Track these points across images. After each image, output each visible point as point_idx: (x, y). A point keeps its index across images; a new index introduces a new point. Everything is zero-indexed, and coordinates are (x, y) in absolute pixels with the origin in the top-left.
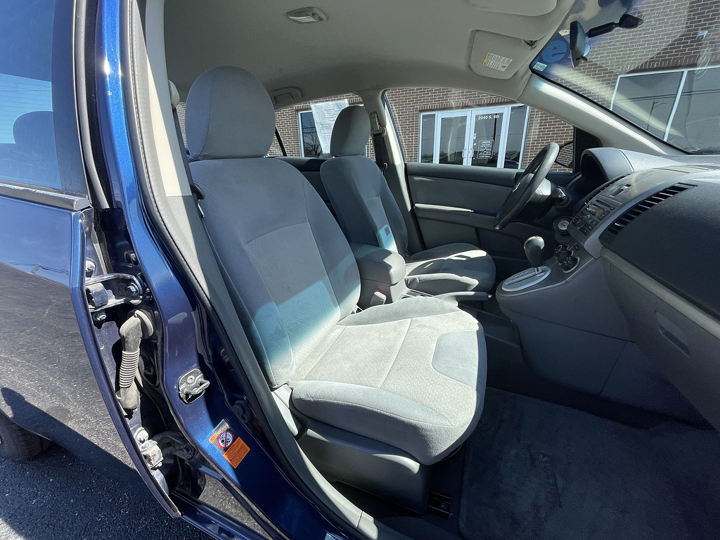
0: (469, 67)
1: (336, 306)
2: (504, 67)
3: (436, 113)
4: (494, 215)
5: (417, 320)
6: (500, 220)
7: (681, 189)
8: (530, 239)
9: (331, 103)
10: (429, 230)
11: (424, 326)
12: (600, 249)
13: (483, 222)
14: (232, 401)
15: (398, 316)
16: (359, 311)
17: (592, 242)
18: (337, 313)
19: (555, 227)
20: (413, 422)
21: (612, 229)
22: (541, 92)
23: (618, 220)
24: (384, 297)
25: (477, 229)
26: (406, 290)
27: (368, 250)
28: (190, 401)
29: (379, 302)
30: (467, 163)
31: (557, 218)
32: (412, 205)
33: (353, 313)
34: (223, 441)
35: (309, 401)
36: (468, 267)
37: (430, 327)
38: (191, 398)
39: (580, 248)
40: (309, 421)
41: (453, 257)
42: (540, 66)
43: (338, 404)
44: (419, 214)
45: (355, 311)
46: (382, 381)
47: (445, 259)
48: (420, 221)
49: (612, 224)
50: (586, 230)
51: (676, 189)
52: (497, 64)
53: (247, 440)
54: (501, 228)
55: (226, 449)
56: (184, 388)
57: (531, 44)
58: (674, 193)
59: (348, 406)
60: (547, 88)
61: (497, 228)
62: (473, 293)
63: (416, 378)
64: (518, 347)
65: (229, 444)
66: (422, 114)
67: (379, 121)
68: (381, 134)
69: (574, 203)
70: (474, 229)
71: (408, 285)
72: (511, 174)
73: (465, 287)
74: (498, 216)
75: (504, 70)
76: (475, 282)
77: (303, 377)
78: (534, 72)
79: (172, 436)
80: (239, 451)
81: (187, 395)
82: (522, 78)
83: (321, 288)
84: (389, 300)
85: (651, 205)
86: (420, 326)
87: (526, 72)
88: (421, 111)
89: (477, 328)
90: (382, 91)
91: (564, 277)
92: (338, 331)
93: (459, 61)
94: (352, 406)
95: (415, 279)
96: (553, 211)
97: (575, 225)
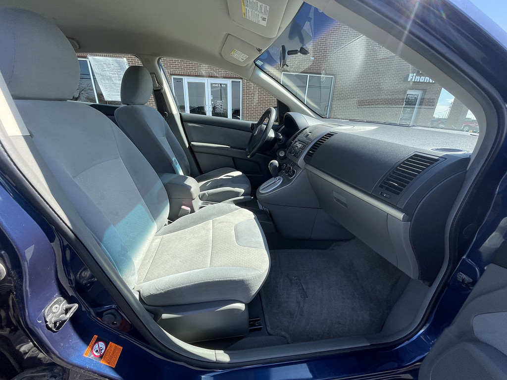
0: (220, 54)
1: (153, 222)
2: (243, 59)
3: (183, 77)
4: (245, 149)
5: (216, 220)
6: (250, 152)
7: (332, 135)
8: (271, 162)
9: (110, 59)
10: (203, 160)
11: (222, 222)
12: (304, 165)
13: (236, 153)
14: (100, 315)
15: (202, 219)
16: (169, 223)
17: (301, 161)
18: (155, 228)
19: (277, 155)
20: (241, 278)
21: (308, 154)
22: (259, 77)
23: (310, 150)
24: (189, 209)
25: (233, 158)
26: (200, 203)
27: (170, 177)
28: (58, 328)
29: (186, 213)
30: (209, 113)
31: (278, 150)
32: (189, 143)
33: (165, 225)
34: (97, 351)
35: (161, 294)
36: (234, 182)
37: (226, 222)
38: (59, 325)
39: (295, 165)
40: (161, 309)
41: (222, 177)
42: (259, 63)
43: (187, 287)
44: (195, 149)
45: (167, 223)
46: (209, 263)
47: (218, 178)
48: (197, 155)
49: (308, 152)
50: (297, 155)
51: (330, 135)
52: (239, 57)
53: (118, 341)
54: (251, 157)
55: (101, 357)
56: (51, 319)
57: (260, 50)
58: (330, 137)
59: (194, 285)
60: (263, 75)
61: (248, 157)
62: (243, 197)
63: (232, 254)
64: (272, 223)
65: (103, 351)
66: (173, 77)
67: (157, 80)
68: (160, 90)
69: (286, 141)
70: (231, 158)
71: (201, 199)
72: (249, 124)
73: (237, 194)
74: (247, 150)
75: (242, 61)
76: (242, 191)
77: (142, 281)
78: (256, 65)
79: (32, 373)
80: (114, 353)
81: (55, 323)
82: (250, 68)
83: (141, 209)
84: (193, 211)
85: (323, 142)
86: (220, 223)
87: (252, 64)
88: (172, 75)
89: (254, 217)
90: (158, 58)
91: (290, 181)
92: (158, 240)
93: (215, 50)
94: (198, 284)
95: (204, 194)
96: (276, 146)
97: (290, 153)
